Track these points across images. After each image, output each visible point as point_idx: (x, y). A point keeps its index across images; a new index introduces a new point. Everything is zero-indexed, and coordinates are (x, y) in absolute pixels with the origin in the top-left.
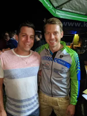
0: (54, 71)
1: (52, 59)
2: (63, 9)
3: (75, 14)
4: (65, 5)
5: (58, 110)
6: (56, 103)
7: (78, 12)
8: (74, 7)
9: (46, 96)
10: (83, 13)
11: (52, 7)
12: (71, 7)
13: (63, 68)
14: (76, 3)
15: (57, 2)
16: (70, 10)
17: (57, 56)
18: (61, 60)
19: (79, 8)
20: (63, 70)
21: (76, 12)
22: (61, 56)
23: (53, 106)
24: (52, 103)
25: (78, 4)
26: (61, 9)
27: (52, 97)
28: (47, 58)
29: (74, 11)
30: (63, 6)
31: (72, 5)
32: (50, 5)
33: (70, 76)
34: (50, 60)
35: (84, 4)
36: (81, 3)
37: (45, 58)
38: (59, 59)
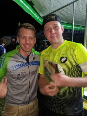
1: (27, 63)
10: (65, 22)
11: (39, 17)
15: (43, 13)
19: (62, 18)
27: (28, 104)
32: (37, 16)
35: (66, 15)
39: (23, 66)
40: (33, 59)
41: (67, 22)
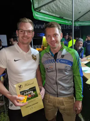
0: (59, 71)
2: (42, 11)
3: (51, 16)
4: (44, 7)
5: (64, 110)
6: (62, 103)
7: (54, 15)
8: (51, 10)
9: (52, 97)
10: (57, 16)
12: (48, 10)
13: (67, 67)
14: (54, 6)
16: (47, 13)
17: (59, 57)
18: (63, 60)
19: (56, 10)
20: (66, 68)
21: (52, 14)
22: (62, 56)
23: (59, 106)
24: (58, 103)
25: (55, 7)
26: (40, 11)
27: (58, 97)
28: (50, 61)
29: (50, 14)
30: (42, 8)
31: (50, 7)
33: (73, 73)
34: (53, 62)
35: (60, 7)
36: (57, 6)
37: (47, 62)
38: (61, 59)
39: (51, 62)
40: (61, 56)
41: (59, 16)
